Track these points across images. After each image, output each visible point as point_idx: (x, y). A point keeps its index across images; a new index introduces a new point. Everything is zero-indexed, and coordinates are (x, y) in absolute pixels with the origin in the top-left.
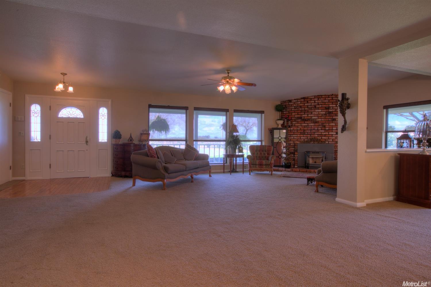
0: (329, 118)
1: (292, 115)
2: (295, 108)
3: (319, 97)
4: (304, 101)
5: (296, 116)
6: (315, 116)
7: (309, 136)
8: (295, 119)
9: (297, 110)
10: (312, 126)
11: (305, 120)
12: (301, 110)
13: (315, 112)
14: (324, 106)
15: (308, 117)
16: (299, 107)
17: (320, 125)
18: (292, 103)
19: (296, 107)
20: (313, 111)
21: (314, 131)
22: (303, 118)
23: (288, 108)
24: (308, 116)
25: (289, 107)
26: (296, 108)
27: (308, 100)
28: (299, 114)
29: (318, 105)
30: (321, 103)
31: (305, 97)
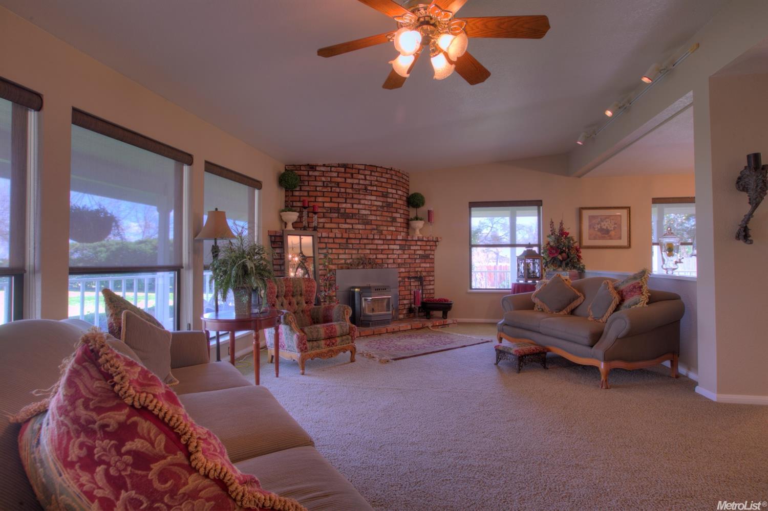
0: (387, 216)
1: (315, 201)
2: (324, 186)
3: (372, 168)
4: (345, 172)
5: (326, 205)
6: (365, 209)
7: (354, 252)
8: (325, 211)
9: (330, 190)
10: (360, 231)
11: (346, 216)
12: (338, 193)
13: (365, 199)
14: (380, 189)
15: (352, 210)
16: (333, 185)
17: (374, 229)
18: (317, 173)
19: (327, 184)
20: (362, 197)
21: (365, 241)
22: (342, 211)
23: (306, 183)
24: (353, 208)
25: (308, 181)
26: (327, 187)
27: (354, 171)
28: (334, 200)
29: (371, 185)
30: (376, 183)
31: (348, 164)
